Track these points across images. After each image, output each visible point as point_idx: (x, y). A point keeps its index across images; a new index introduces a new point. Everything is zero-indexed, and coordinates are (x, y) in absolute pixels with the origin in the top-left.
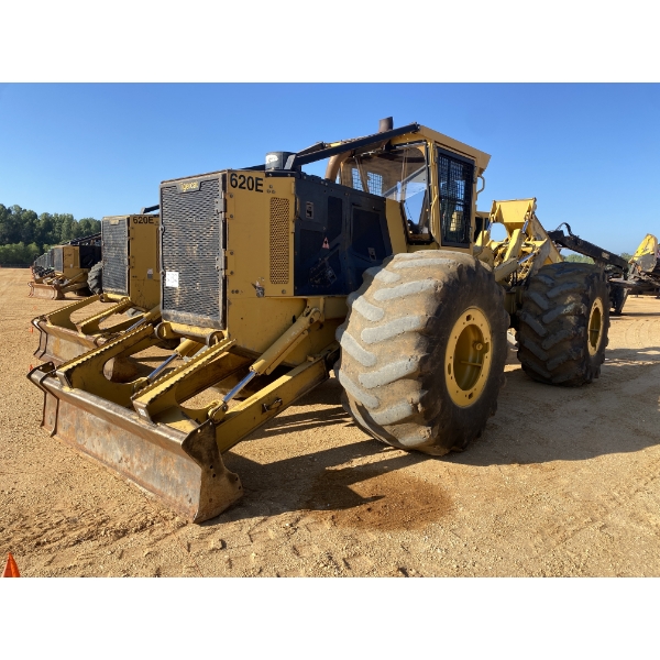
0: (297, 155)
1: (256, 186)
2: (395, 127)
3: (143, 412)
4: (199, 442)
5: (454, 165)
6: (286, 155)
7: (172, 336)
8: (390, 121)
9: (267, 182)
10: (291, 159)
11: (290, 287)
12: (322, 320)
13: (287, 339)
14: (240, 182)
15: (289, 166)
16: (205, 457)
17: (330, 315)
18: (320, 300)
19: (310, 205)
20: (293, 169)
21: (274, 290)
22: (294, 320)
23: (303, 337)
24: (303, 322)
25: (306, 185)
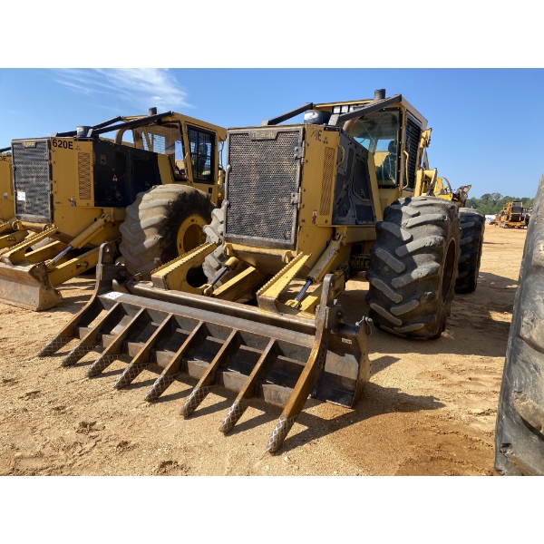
0: (94, 128)
1: (69, 145)
2: (158, 113)
3: (7, 260)
4: (38, 272)
5: (201, 134)
6: (87, 129)
7: (22, 229)
8: (154, 110)
9: (75, 144)
10: (91, 131)
11: (92, 202)
12: (113, 221)
13: (90, 230)
14: (59, 143)
15: (89, 135)
16: (41, 279)
17: (118, 219)
18: (112, 210)
19: (103, 157)
20: (92, 136)
21: (81, 203)
22: (96, 220)
23: (100, 230)
24: (101, 221)
25: (100, 146)
